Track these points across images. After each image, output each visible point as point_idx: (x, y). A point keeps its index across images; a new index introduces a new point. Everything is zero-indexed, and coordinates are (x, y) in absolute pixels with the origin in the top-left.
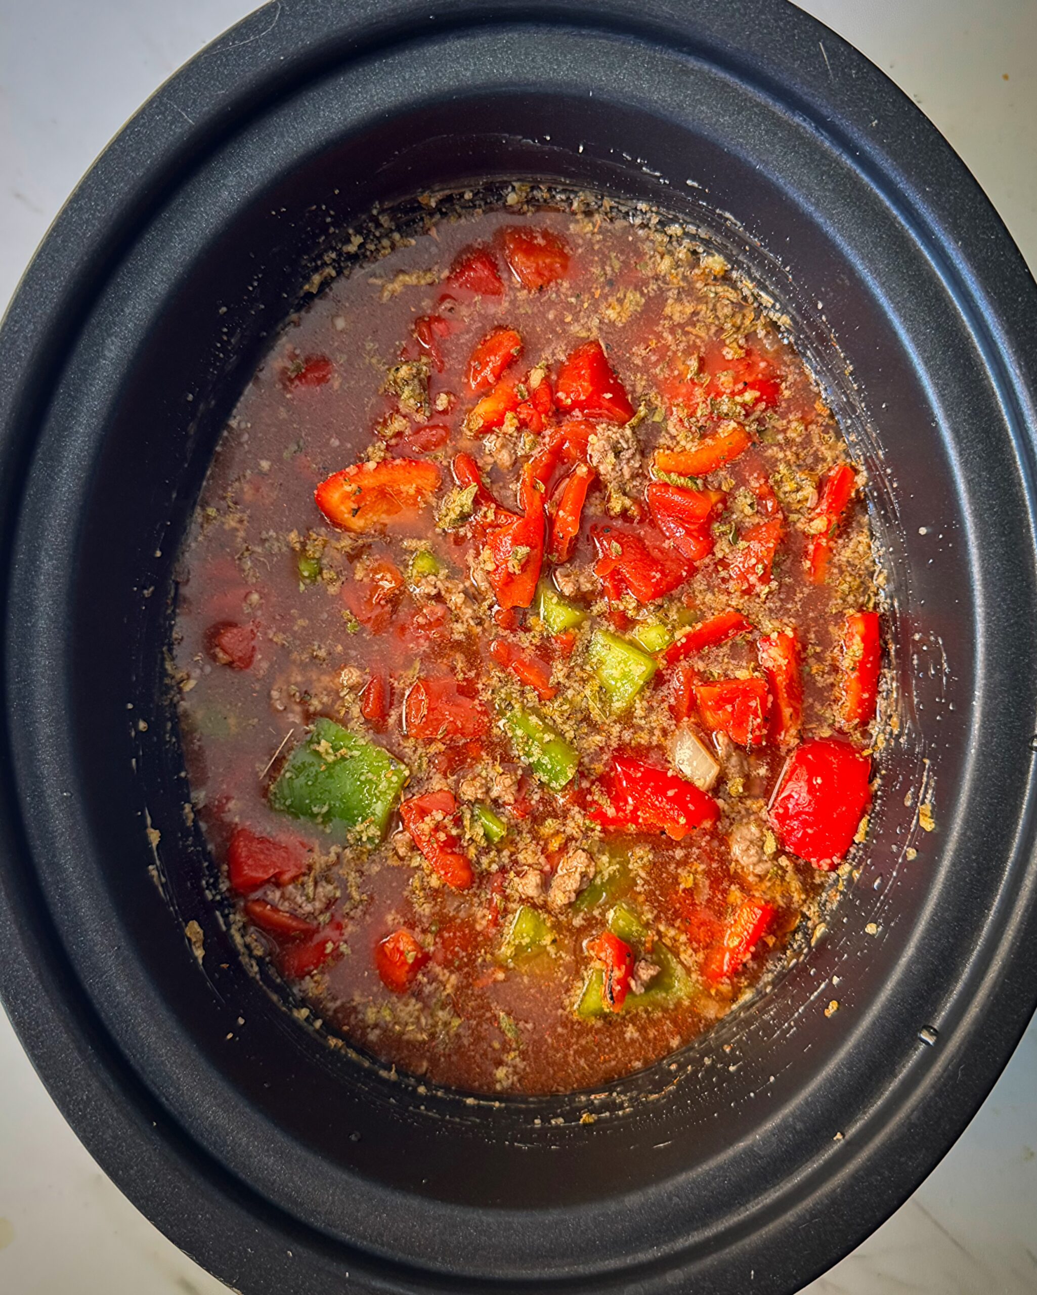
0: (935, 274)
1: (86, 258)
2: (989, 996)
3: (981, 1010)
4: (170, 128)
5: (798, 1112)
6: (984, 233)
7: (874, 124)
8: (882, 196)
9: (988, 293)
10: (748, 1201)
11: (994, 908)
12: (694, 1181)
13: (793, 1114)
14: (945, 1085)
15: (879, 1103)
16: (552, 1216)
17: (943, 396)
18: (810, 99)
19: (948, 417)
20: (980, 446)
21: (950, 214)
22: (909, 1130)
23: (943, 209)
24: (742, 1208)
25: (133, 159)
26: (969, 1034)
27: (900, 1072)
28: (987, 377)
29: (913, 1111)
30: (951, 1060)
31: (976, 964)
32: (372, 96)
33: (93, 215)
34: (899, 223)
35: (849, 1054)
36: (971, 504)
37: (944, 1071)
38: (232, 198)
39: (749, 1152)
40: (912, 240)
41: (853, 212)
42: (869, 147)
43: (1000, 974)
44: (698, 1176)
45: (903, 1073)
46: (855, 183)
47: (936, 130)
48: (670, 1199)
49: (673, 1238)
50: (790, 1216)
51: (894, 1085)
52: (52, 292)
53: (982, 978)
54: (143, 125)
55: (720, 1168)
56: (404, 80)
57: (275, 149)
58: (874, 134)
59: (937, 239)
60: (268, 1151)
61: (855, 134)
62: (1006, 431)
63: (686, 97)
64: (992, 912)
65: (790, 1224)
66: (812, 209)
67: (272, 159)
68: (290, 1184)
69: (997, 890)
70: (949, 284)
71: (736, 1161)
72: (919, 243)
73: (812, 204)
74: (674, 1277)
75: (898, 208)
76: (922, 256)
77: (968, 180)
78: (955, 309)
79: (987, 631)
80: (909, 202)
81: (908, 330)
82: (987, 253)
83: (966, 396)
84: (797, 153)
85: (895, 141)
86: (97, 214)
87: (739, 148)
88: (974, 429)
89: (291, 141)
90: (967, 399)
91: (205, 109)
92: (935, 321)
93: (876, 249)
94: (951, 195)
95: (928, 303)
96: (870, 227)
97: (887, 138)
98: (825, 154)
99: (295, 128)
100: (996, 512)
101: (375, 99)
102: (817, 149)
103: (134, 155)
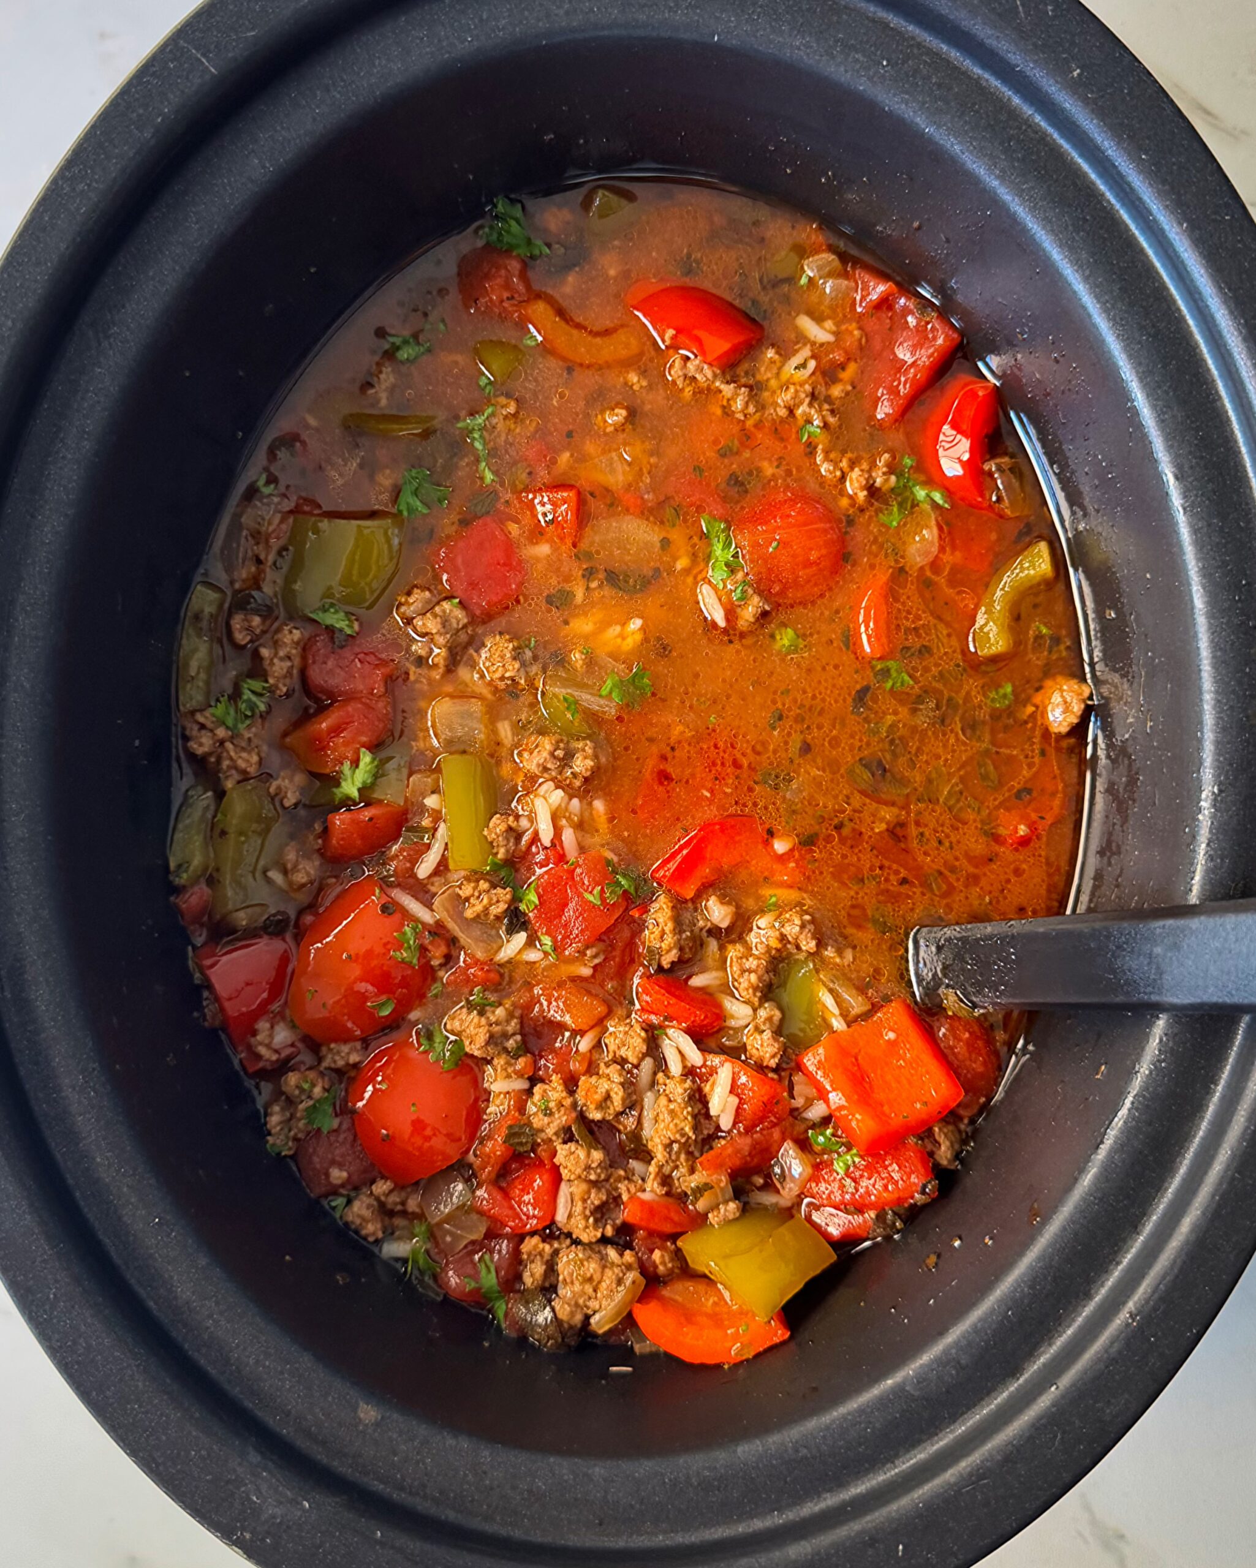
0: (1153, 267)
1: (79, 239)
2: (1213, 1196)
3: (1203, 1213)
4: (187, 78)
5: (964, 1342)
6: (1215, 213)
7: (1075, 74)
8: (1085, 167)
9: (1220, 289)
10: (897, 1456)
11: (1222, 1082)
12: (827, 1428)
13: (956, 1343)
15: (1069, 1332)
16: (643, 1467)
17: (1163, 421)
18: (995, 43)
19: (1169, 448)
20: (1210, 486)
21: (1172, 187)
22: (1107, 1367)
23: (1164, 182)
24: (889, 1465)
25: (139, 116)
26: (1187, 1242)
27: (1097, 1293)
28: (1220, 397)
29: (1112, 1343)
30: (1164, 1277)
31: (1197, 1155)
32: (439, 41)
33: (89, 185)
34: (1109, 202)
35: (1031, 1267)
36: (1198, 560)
37: (1154, 1292)
38: (264, 167)
39: (899, 1391)
40: (1124, 222)
41: (1049, 187)
42: (1069, 103)
43: (1228, 1168)
44: (833, 1421)
45: (1101, 1294)
46: (1052, 150)
47: (1157, 82)
48: (797, 1451)
49: (798, 1499)
50: (950, 1475)
51: (1089, 1310)
52: (36, 281)
53: (1205, 1173)
54: (154, 74)
55: (861, 1411)
56: (481, 20)
57: (318, 107)
58: (1075, 87)
59: (1155, 221)
60: (282, 1373)
61: (1053, 88)
62: (1244, 467)
63: (837, 41)
64: (1220, 1088)
65: (951, 1486)
66: (995, 183)
67: (314, 120)
68: (310, 1417)
69: (1227, 1059)
70: (1172, 278)
71: (883, 1402)
72: (1133, 227)
73: (996, 178)
74: (798, 1550)
75: (1106, 183)
76: (1138, 244)
77: (1196, 145)
78: (1179, 310)
79: (1217, 724)
80: (1119, 173)
81: (1118, 336)
82: (1220, 238)
83: (1192, 422)
84: (977, 112)
85: (1102, 96)
86: (94, 184)
87: (903, 106)
88: (1202, 463)
89: (338, 96)
90: (1193, 425)
91: (230, 55)
92: (1154, 326)
93: (1078, 233)
94: (1174, 164)
95: (1144, 304)
96: (1070, 206)
97: (1092, 92)
98: (1014, 114)
99: (343, 80)
100: (1231, 570)
101: (445, 44)
102: (1002, 106)
103: (141, 111)
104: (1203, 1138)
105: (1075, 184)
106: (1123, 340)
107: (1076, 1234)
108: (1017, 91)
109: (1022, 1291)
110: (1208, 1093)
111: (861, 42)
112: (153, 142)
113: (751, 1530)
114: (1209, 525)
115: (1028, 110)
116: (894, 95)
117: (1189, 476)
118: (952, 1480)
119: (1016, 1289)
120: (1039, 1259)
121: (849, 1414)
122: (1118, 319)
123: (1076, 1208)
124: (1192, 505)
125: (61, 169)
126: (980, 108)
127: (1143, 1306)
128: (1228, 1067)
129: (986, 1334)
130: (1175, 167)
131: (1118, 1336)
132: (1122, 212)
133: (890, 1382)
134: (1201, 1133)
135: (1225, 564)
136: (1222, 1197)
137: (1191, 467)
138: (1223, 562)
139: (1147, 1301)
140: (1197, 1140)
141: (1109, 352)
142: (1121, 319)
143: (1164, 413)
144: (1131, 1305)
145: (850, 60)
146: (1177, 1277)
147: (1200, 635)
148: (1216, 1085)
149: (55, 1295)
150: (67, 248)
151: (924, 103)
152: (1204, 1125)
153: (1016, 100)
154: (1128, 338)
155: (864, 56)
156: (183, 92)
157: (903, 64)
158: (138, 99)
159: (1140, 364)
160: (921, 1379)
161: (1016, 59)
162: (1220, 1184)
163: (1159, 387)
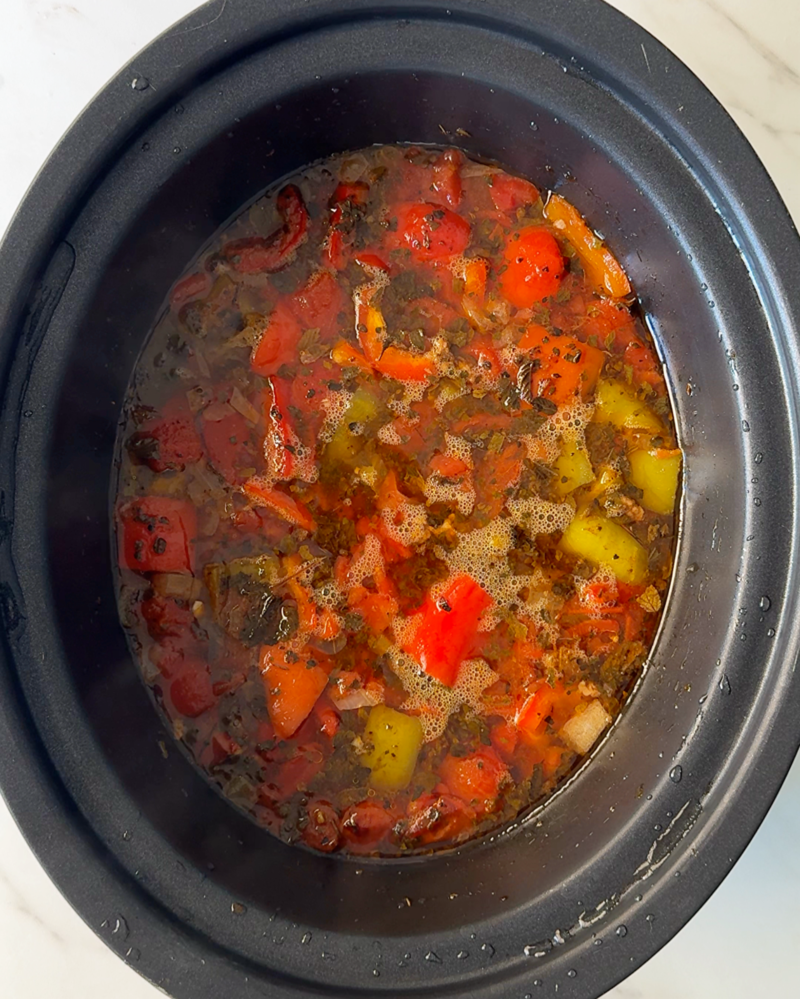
1: (69, 192)
2: (743, 781)
3: (737, 791)
5: (596, 867)
6: (761, 197)
7: (680, 109)
9: (762, 243)
11: (751, 715)
12: (514, 918)
13: (591, 868)
14: (707, 847)
17: (726, 319)
18: (632, 88)
20: (753, 360)
21: (736, 181)
22: (679, 881)
23: (731, 177)
25: (108, 116)
26: (727, 808)
29: (682, 867)
30: (713, 828)
31: (735, 757)
32: (293, 70)
33: (76, 158)
34: (698, 185)
35: (636, 823)
37: (707, 837)
39: (557, 895)
40: (707, 197)
41: (663, 175)
42: (677, 127)
43: (752, 764)
44: (517, 914)
46: (665, 152)
47: (729, 115)
48: (496, 931)
49: (496, 960)
50: (586, 944)
52: (43, 217)
53: (739, 768)
54: (117, 90)
55: (534, 907)
56: (318, 58)
57: (216, 109)
58: (680, 117)
60: (186, 885)
61: (666, 115)
62: (774, 349)
64: (749, 718)
65: (587, 950)
66: (631, 170)
67: (214, 117)
68: (203, 911)
69: (753, 701)
71: (547, 903)
73: (631, 167)
74: (495, 989)
75: (697, 174)
80: (705, 170)
82: (763, 212)
83: (744, 321)
84: (621, 126)
85: (696, 124)
86: (79, 158)
87: (576, 121)
88: (749, 346)
89: (228, 103)
90: (744, 323)
91: (165, 79)
92: (723, 262)
93: (679, 204)
94: (737, 167)
95: (718, 248)
96: (675, 187)
97: (690, 121)
98: (643, 128)
99: (231, 92)
100: (764, 411)
101: (295, 72)
102: (637, 124)
103: (109, 113)
104: (739, 748)
105: (678, 173)
106: (704, 270)
107: (663, 803)
108: (646, 116)
109: (631, 837)
110: (742, 721)
111: (552, 80)
112: (116, 132)
113: (468, 978)
114: (752, 383)
115: (651, 127)
116: (571, 114)
117: (741, 354)
118: (588, 946)
119: (626, 836)
120: (641, 818)
121: (526, 910)
122: (702, 257)
123: (663, 788)
124: (742, 371)
125: (59, 147)
126: (623, 124)
127: (700, 845)
128: (755, 706)
129: (609, 862)
130: (738, 169)
131: (685, 863)
132: (706, 191)
133: (551, 891)
134: (738, 745)
135: (761, 406)
136: (747, 782)
137: (742, 348)
138: (759, 405)
139: (703, 842)
140: (735, 749)
141: (696, 276)
142: (704, 257)
143: (728, 315)
144: (694, 845)
145: (544, 91)
146: (720, 828)
147: (745, 449)
148: (747, 717)
149: (52, 837)
150: (63, 197)
151: (588, 120)
152: (740, 740)
153: (644, 121)
154: (707, 269)
155: (553, 89)
156: (135, 101)
157: (577, 95)
158: (107, 105)
159: (714, 285)
160: (569, 889)
161: (645, 97)
162: (747, 773)
163: (725, 299)
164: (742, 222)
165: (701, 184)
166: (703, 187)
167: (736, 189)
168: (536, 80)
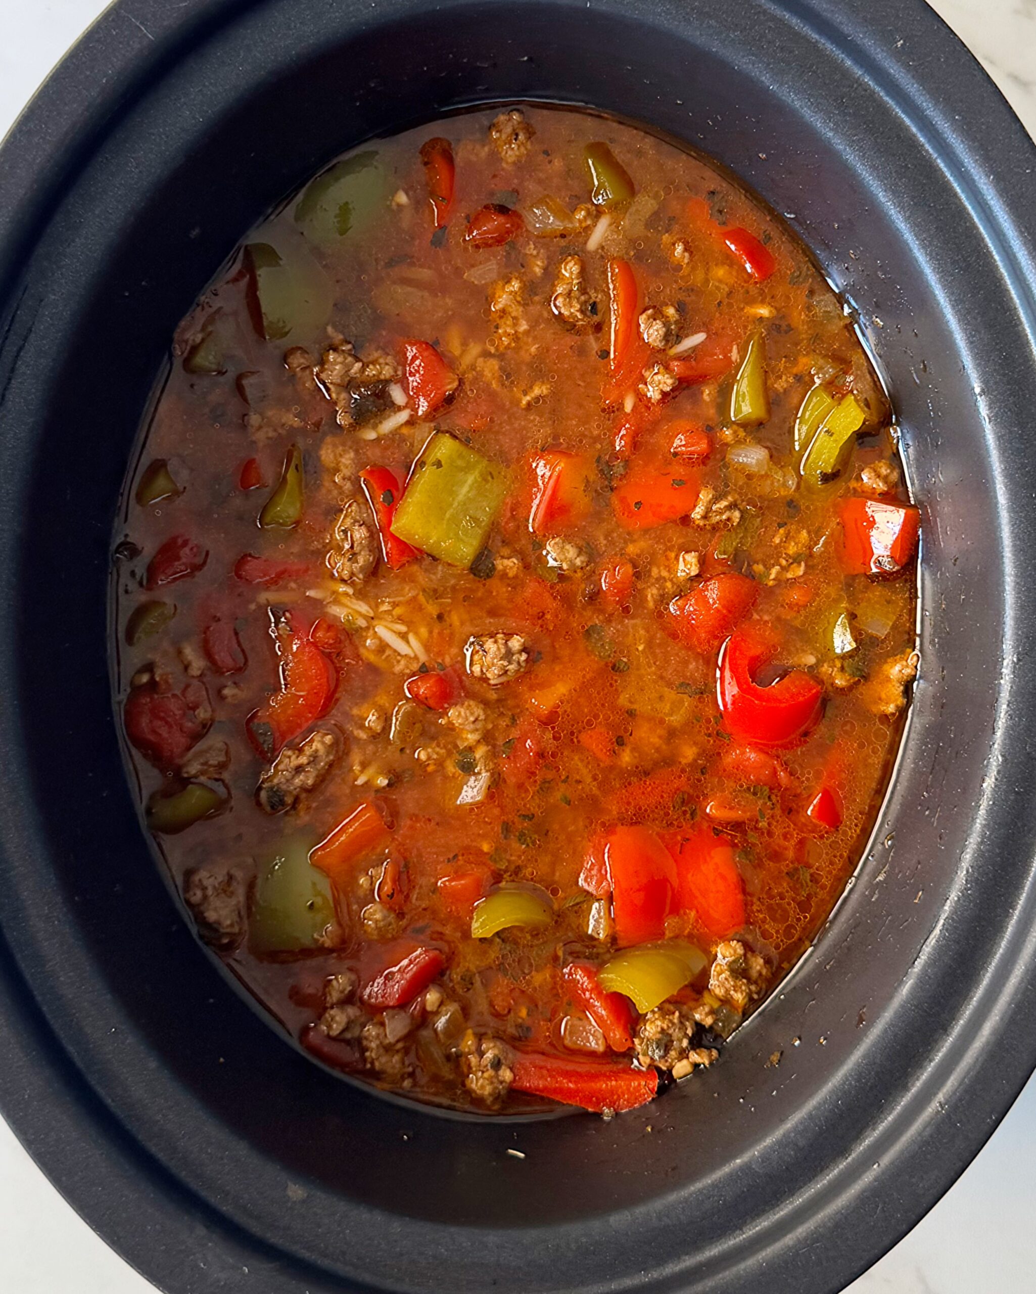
0: (965, 208)
1: (35, 186)
2: (1010, 1004)
3: (1002, 1019)
4: (128, 44)
5: (801, 1127)
6: (1018, 167)
7: (899, 44)
8: (907, 121)
9: (1021, 233)
10: (745, 1223)
11: (1019, 907)
12: (686, 1200)
13: (795, 1129)
14: (960, 1100)
15: (890, 1118)
16: (530, 1235)
17: (972, 343)
18: (829, 16)
19: (978, 366)
20: (1011, 399)
21: (982, 145)
22: (920, 1148)
23: (974, 140)
24: (738, 1232)
25: (87, 77)
26: (988, 1043)
27: (913, 1085)
28: (1021, 323)
29: (925, 1128)
30: (968, 1073)
31: (997, 969)
32: (347, 6)
33: (43, 138)
34: (927, 151)
35: (857, 1064)
36: (1001, 462)
37: (960, 1085)
38: (194, 118)
39: (746, 1169)
40: (940, 169)
41: (876, 139)
42: (894, 69)
43: (1022, 981)
44: (691, 1195)
45: (917, 1086)
46: (878, 106)
48: (660, 1220)
49: (661, 1261)
50: (789, 1240)
51: (905, 1100)
53: (1004, 985)
54: (98, 41)
55: (714, 1186)
57: (242, 65)
58: (898, 55)
59: (967, 172)
60: (222, 1159)
61: (880, 55)
64: (1017, 912)
65: (790, 1248)
66: (830, 134)
67: (238, 75)
68: (246, 1196)
70: (980, 219)
71: (732, 1178)
72: (948, 175)
73: (831, 130)
75: (925, 136)
76: (952, 189)
77: (1002, 108)
78: (986, 246)
79: (1017, 602)
80: (936, 130)
81: (934, 270)
82: (1021, 188)
83: (997, 344)
84: (814, 72)
85: (921, 65)
86: (48, 138)
87: (751, 66)
88: (1005, 379)
89: (258, 55)
90: (998, 347)
91: (165, 23)
92: (965, 261)
93: (900, 179)
94: (983, 124)
95: (957, 241)
96: (894, 155)
97: (913, 61)
98: (846, 74)
99: (262, 41)
100: (1029, 472)
101: (351, 9)
102: (837, 67)
103: (88, 73)
104: (1002, 955)
105: (898, 137)
106: (938, 273)
107: (895, 1036)
108: (849, 55)
109: (850, 1084)
110: (1007, 916)
111: (714, 9)
112: (99, 100)
113: (621, 1287)
114: (1011, 432)
115: (858, 72)
116: (743, 57)
117: (993, 391)
118: (791, 1243)
119: (845, 1083)
120: (864, 1057)
121: (704, 1189)
122: (934, 254)
123: (895, 1013)
124: (996, 416)
125: (19, 124)
126: (817, 68)
127: (950, 1097)
128: (1024, 895)
129: (820, 1121)
130: (984, 127)
131: (930, 1123)
132: (939, 161)
133: (738, 1161)
134: (1001, 951)
135: (1023, 466)
136: (1017, 1006)
137: (996, 383)
138: (1022, 464)
139: (954, 1093)
140: (998, 956)
141: (927, 281)
142: (937, 254)
143: (974, 336)
144: (941, 1097)
145: (704, 26)
146: (979, 1073)
147: (1003, 527)
148: (1014, 910)
149: (29, 1096)
150: (25, 194)
151: (768, 64)
152: (1004, 944)
153: (849, 63)
154: (943, 271)
155: (717, 21)
156: (124, 55)
157: (751, 29)
158: (84, 63)
159: (953, 294)
160: (765, 1158)
161: (847, 29)
162: (1016, 993)
163: (969, 313)
164: (992, 203)
165: (931, 151)
166: (935, 156)
167: (981, 156)
168: (693, 9)
